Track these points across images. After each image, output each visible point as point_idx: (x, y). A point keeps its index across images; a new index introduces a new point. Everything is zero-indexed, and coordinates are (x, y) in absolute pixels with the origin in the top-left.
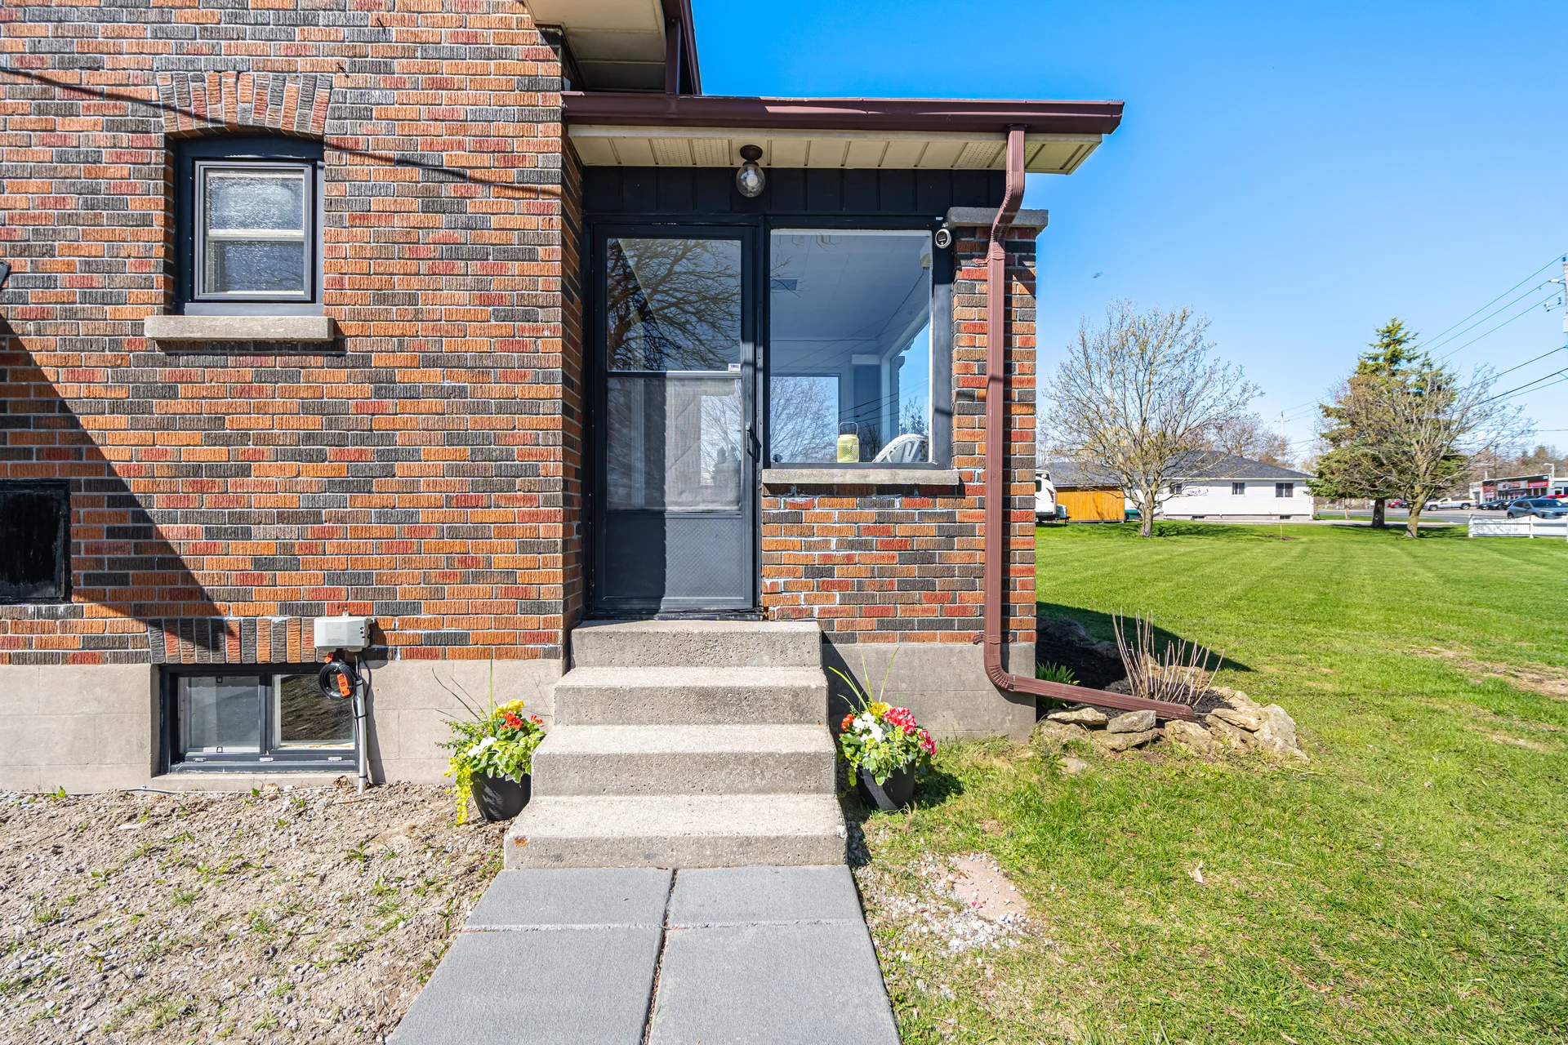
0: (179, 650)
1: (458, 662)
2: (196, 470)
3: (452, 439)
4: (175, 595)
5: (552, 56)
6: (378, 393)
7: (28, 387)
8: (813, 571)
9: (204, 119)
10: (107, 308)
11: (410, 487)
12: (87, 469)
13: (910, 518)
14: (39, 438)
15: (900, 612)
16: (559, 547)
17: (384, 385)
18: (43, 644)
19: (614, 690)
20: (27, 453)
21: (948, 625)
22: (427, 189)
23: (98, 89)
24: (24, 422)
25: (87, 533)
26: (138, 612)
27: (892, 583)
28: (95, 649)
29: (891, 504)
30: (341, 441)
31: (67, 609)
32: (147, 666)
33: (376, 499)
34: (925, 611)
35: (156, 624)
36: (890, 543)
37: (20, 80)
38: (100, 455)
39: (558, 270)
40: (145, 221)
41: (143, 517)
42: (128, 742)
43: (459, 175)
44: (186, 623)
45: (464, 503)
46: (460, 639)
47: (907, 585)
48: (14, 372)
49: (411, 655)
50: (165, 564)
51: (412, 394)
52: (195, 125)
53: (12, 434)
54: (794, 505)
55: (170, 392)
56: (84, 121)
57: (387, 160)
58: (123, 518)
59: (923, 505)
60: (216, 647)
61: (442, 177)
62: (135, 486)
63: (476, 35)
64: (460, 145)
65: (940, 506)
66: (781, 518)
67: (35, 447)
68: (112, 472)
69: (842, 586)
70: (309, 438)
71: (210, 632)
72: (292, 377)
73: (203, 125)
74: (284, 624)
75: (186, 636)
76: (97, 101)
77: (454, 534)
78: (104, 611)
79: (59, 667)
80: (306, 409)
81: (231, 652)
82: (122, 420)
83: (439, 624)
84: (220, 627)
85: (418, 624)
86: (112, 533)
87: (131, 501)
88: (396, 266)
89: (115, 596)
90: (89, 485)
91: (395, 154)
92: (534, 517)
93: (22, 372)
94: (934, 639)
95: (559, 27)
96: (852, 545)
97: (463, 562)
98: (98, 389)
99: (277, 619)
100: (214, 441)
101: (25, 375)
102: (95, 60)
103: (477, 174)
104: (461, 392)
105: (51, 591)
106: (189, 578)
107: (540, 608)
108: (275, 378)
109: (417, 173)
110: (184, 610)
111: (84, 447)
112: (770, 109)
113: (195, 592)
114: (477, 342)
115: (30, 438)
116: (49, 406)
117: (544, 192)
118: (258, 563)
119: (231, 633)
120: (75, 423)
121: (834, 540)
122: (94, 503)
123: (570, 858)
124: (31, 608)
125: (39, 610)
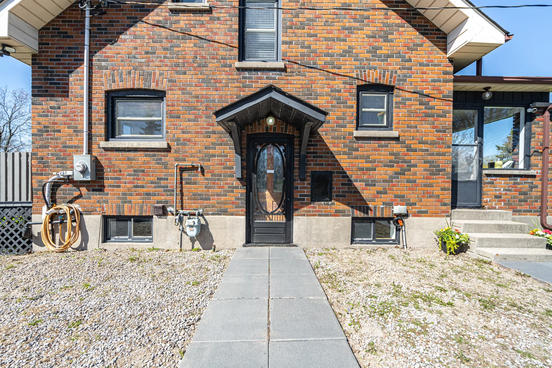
0: (359, 214)
1: (425, 218)
2: (363, 169)
3: (425, 162)
4: (357, 200)
5: (451, 66)
6: (408, 150)
7: (323, 148)
8: (496, 197)
9: (367, 82)
10: (342, 129)
11: (415, 174)
12: (337, 169)
13: (521, 183)
14: (325, 161)
15: (519, 208)
16: (451, 189)
17: (409, 149)
18: (325, 211)
19: (478, 224)
20: (322, 165)
21: (530, 211)
22: (420, 99)
23: (340, 74)
24: (322, 157)
25: (336, 184)
26: (348, 204)
27: (517, 200)
28: (338, 213)
29: (517, 180)
30: (398, 162)
31: (331, 203)
32: (350, 217)
33: (407, 177)
34: (525, 207)
35: (352, 207)
36: (516, 190)
37: (322, 71)
38: (340, 165)
39: (452, 120)
40: (352, 107)
41: (351, 181)
42: (345, 236)
43: (428, 96)
44: (360, 207)
45: (428, 178)
46: (426, 212)
47: (520, 201)
48: (320, 145)
49: (414, 216)
50: (355, 192)
51: (415, 151)
52: (364, 83)
53: (319, 160)
54: (492, 180)
55: (357, 150)
56: (337, 82)
57: (411, 92)
58: (345, 181)
59: (526, 180)
60: (367, 213)
61: (424, 96)
62: (349, 173)
63: (432, 60)
64: (428, 88)
65: (529, 180)
66: (489, 183)
67: (324, 163)
68: (343, 169)
69: (504, 201)
70: (390, 162)
71: (366, 209)
72: (387, 146)
73: (366, 83)
74: (383, 208)
75: (360, 210)
76: (340, 77)
77: (425, 186)
78: (340, 204)
79: (329, 217)
80: (391, 154)
81: (371, 215)
82: (346, 157)
83: (421, 208)
84: (368, 208)
85: (416, 208)
86: (342, 184)
87: (347, 177)
88: (412, 118)
89: (343, 200)
90: (337, 173)
91: (412, 91)
92: (444, 182)
93: (322, 144)
94: (527, 215)
95: (453, 58)
96: (507, 190)
97: (427, 193)
98: (340, 149)
99: (382, 206)
100: (367, 162)
101: (323, 145)
102: (340, 66)
103: (432, 96)
104: (427, 150)
105: (327, 199)
106: (361, 196)
107: (445, 205)
108: (382, 146)
109: (418, 95)
110: (359, 204)
111: (336, 163)
112: (505, 79)
113: (362, 199)
114: (431, 138)
115: (323, 161)
116: (328, 153)
117: (448, 100)
118: (378, 193)
119: (371, 210)
120: (334, 157)
121: (502, 189)
122: (338, 177)
123: (508, 259)
124: (323, 203)
125: (325, 203)
